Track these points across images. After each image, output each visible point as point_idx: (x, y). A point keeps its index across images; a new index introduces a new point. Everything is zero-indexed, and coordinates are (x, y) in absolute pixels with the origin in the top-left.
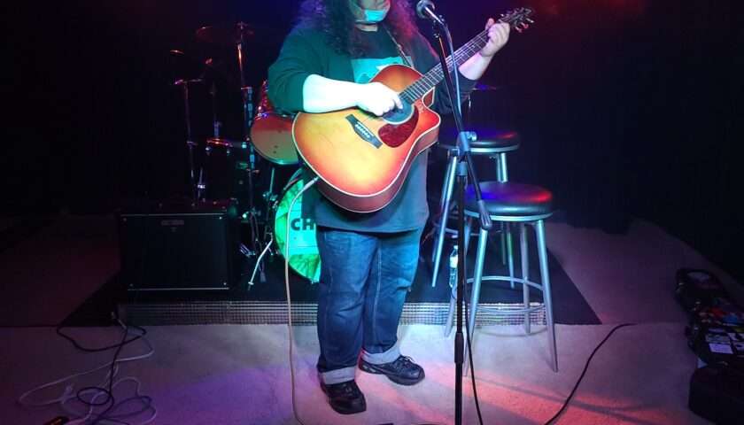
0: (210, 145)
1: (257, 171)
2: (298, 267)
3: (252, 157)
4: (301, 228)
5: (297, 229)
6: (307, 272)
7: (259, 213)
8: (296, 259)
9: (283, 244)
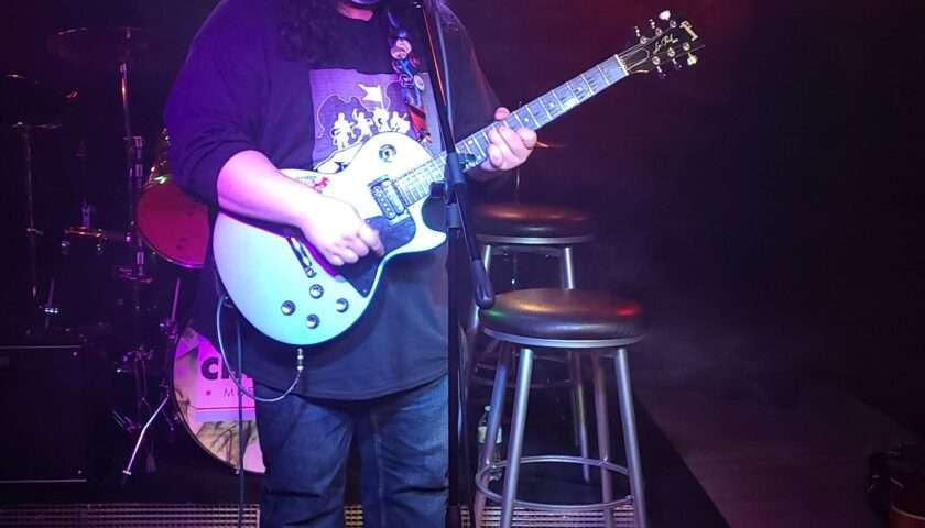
0: (67, 238)
1: (149, 280)
2: (214, 443)
3: (140, 257)
4: (220, 375)
5: (213, 376)
6: (229, 454)
7: (150, 354)
8: (210, 432)
9: (188, 403)
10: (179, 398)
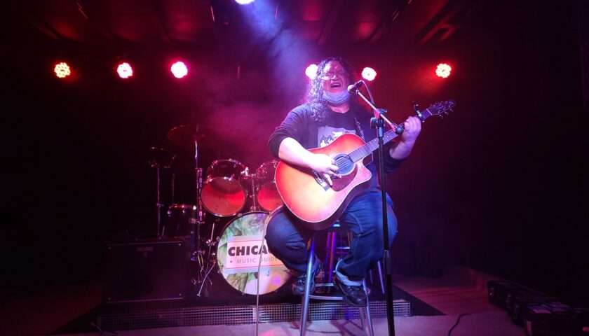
1: (204, 223)
2: (233, 282)
3: (201, 213)
4: (236, 254)
5: (233, 255)
6: (239, 287)
7: (204, 252)
8: (232, 278)
9: (223, 266)
10: (219, 264)
